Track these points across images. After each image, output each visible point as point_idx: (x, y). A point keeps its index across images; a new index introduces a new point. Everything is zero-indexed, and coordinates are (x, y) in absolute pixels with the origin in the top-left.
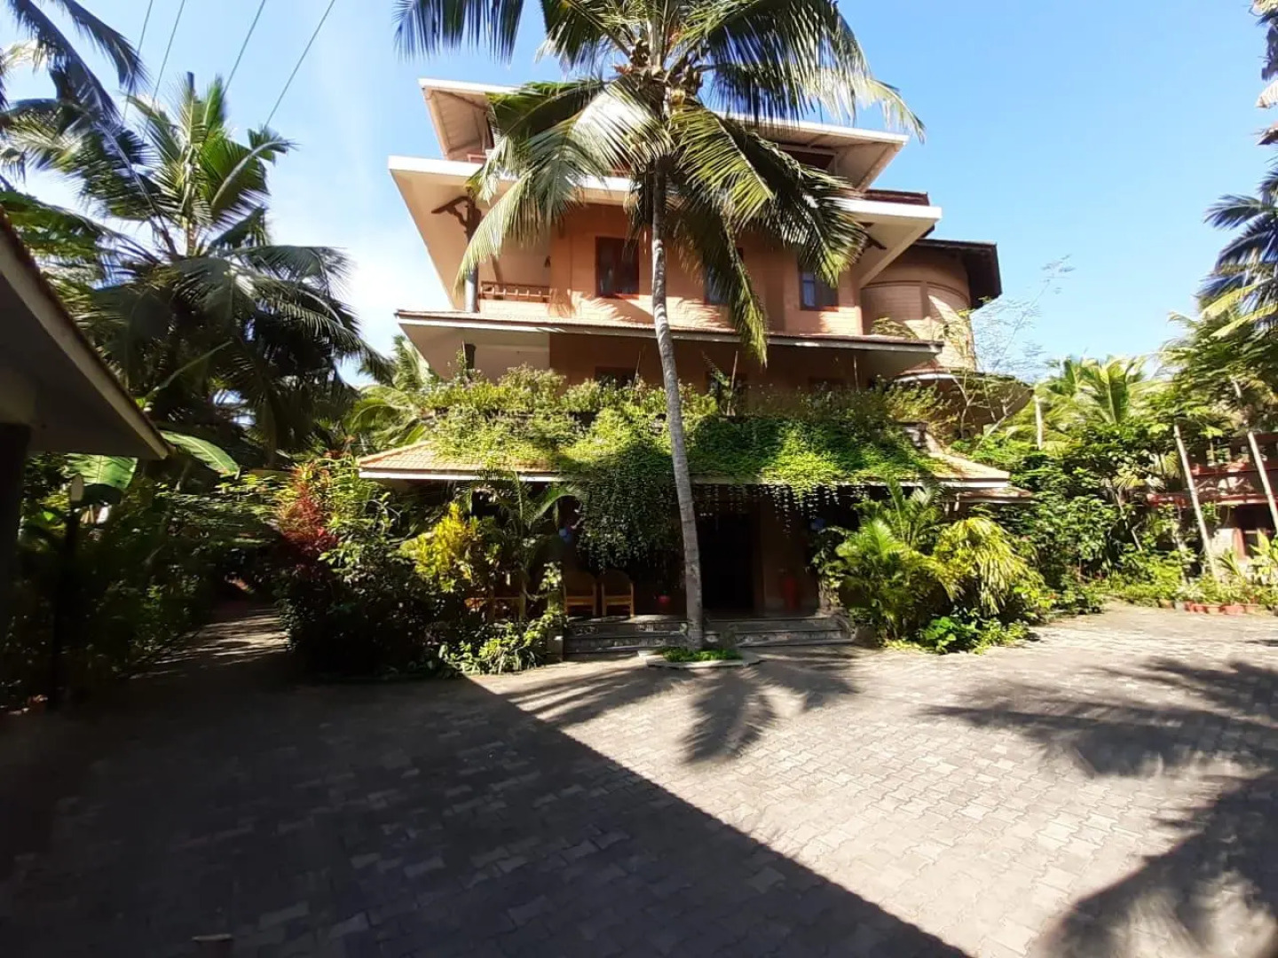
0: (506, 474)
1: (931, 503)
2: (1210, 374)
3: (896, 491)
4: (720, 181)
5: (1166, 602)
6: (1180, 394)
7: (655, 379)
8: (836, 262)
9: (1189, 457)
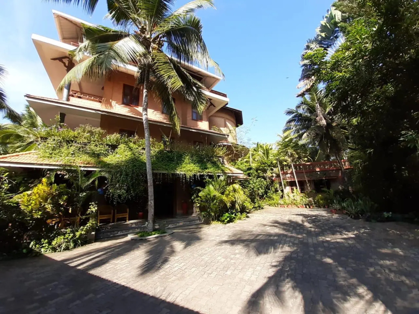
0: (74, 166)
1: (224, 180)
2: (284, 149)
3: (215, 176)
4: (167, 76)
5: (276, 205)
6: (279, 154)
7: (142, 136)
8: (201, 108)
9: (281, 169)
